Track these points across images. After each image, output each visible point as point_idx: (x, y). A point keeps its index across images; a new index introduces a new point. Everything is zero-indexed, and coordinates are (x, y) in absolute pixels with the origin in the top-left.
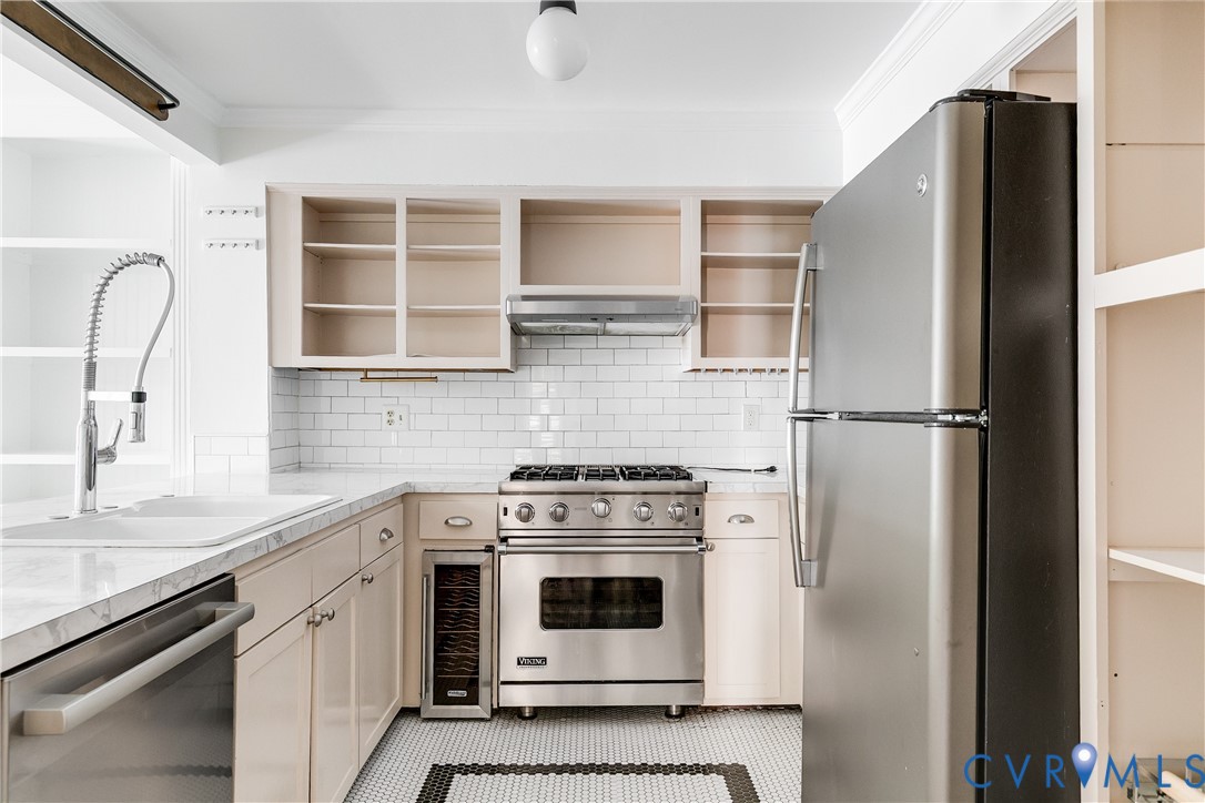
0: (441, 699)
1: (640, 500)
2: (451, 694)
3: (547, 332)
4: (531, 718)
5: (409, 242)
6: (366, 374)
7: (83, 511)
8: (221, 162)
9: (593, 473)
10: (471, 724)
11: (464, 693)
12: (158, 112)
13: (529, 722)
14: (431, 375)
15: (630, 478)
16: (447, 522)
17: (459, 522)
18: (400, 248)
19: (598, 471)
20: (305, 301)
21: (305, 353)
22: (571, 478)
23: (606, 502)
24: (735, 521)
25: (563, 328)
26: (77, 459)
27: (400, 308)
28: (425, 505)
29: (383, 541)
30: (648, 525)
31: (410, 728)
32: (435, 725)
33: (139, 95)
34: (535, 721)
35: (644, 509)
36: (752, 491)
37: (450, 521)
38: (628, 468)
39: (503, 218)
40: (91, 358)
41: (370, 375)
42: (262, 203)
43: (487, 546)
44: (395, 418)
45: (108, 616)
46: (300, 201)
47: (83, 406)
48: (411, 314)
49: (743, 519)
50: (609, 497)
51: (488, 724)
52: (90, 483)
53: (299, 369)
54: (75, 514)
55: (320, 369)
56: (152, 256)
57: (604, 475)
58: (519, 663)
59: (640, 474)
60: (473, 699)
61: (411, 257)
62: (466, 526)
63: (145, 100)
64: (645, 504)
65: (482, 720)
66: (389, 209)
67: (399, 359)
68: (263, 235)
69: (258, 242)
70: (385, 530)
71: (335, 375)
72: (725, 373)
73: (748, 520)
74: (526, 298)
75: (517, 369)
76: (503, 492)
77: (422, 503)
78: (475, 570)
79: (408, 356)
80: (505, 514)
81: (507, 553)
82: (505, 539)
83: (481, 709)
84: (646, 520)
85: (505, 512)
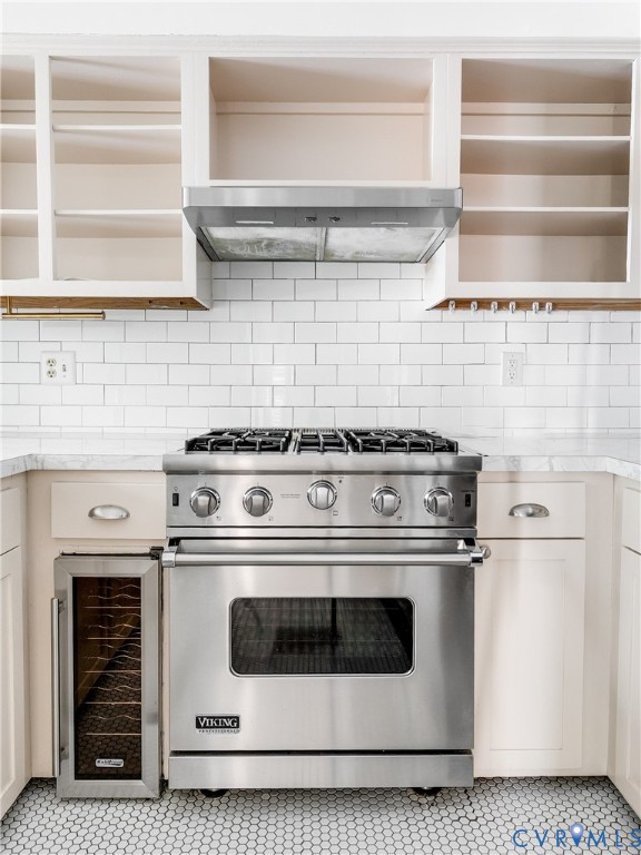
0: (85, 771)
1: (379, 482)
2: (101, 763)
5: (54, 121)
6: (9, 306)
9: (309, 442)
11: (119, 763)
14: (97, 309)
15: (366, 450)
16: (92, 514)
17: (112, 514)
18: (41, 129)
19: (317, 437)
22: (276, 449)
23: (328, 485)
24: (520, 514)
27: (44, 214)
28: (59, 489)
30: (392, 521)
34: (224, 801)
35: (388, 497)
36: (547, 468)
37: (97, 512)
38: (359, 434)
43: (153, 549)
44: (58, 368)
49: (530, 510)
50: (334, 479)
51: (155, 805)
57: (326, 444)
58: (198, 726)
59: (377, 443)
60: (132, 771)
62: (121, 519)
64: (388, 490)
65: (147, 799)
73: (538, 511)
75: (212, 306)
76: (170, 471)
77: (54, 484)
78: (133, 585)
79: (56, 278)
80: (176, 503)
81: (178, 564)
82: (174, 542)
83: (145, 786)
84: (390, 513)
85: (176, 500)
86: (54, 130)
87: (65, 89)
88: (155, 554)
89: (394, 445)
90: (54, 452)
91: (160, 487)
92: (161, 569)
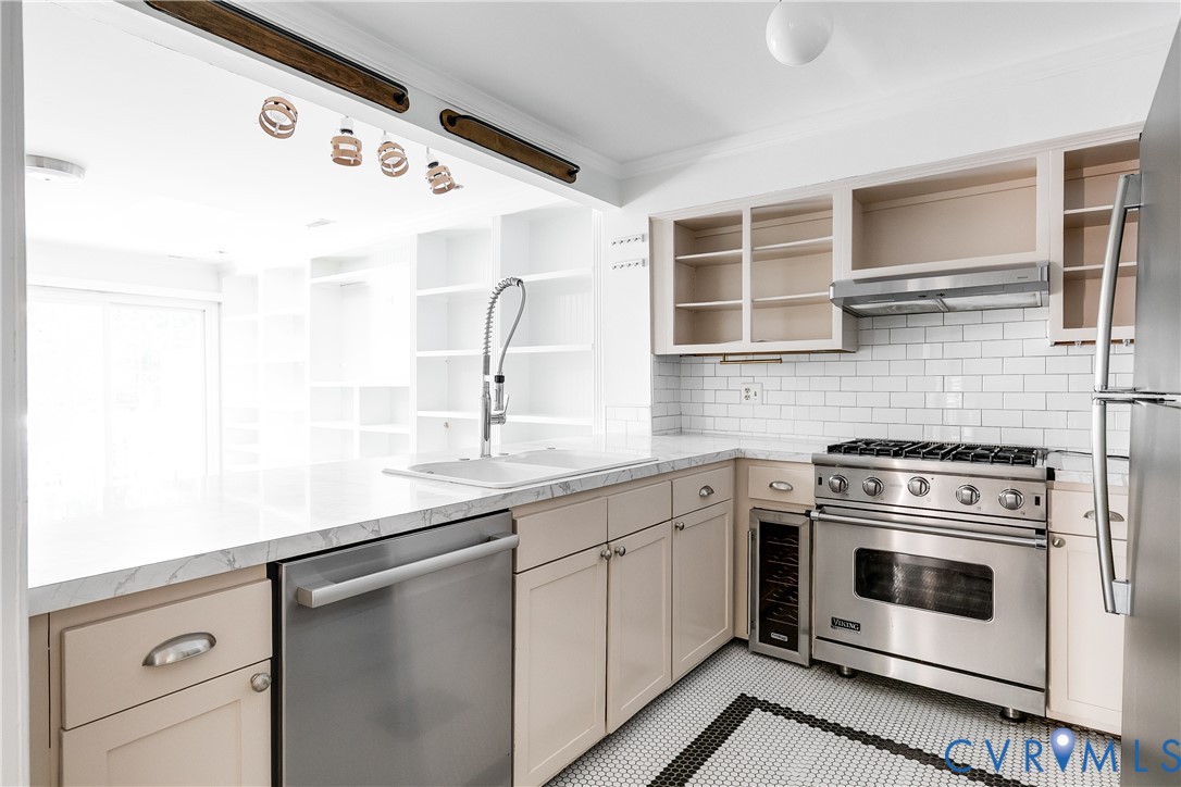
0: (765, 638)
2: (774, 636)
3: (884, 312)
4: (848, 677)
5: (754, 244)
6: (724, 357)
7: (483, 455)
8: (621, 205)
10: (791, 667)
11: (785, 639)
12: (569, 178)
13: (846, 680)
14: (777, 357)
15: (957, 458)
16: (771, 486)
17: (783, 487)
18: (745, 252)
20: (676, 302)
21: (676, 343)
23: (923, 480)
25: (899, 307)
26: (479, 416)
27: (746, 302)
28: (753, 469)
29: (703, 496)
30: (974, 509)
31: (738, 657)
32: (760, 659)
33: (552, 169)
34: (851, 680)
35: (967, 492)
36: (1121, 483)
37: (774, 485)
39: (836, 212)
40: (486, 353)
41: (730, 358)
42: (646, 231)
43: (807, 510)
44: (751, 394)
45: (378, 532)
46: (672, 224)
47: (482, 384)
48: (756, 306)
50: (928, 476)
51: (806, 671)
52: (487, 436)
53: (681, 356)
54: (476, 456)
55: (695, 355)
56: (515, 279)
57: (925, 453)
58: (833, 623)
59: (968, 454)
60: (793, 645)
61: (756, 258)
62: (788, 490)
63: (557, 171)
65: (802, 666)
66: (736, 220)
67: (745, 345)
68: (647, 255)
69: (644, 261)
70: (706, 487)
71: (707, 360)
72: (1085, 346)
73: (1114, 516)
74: (858, 281)
75: (858, 350)
76: (818, 463)
77: (751, 467)
78: (794, 530)
79: (752, 341)
80: (820, 483)
81: (820, 520)
82: (819, 507)
83: (801, 656)
84: (970, 503)
85: (820, 481)
86: (752, 250)
87: (759, 216)
88: (808, 514)
89: (978, 458)
90: (752, 448)
91: (810, 474)
92: (812, 522)
